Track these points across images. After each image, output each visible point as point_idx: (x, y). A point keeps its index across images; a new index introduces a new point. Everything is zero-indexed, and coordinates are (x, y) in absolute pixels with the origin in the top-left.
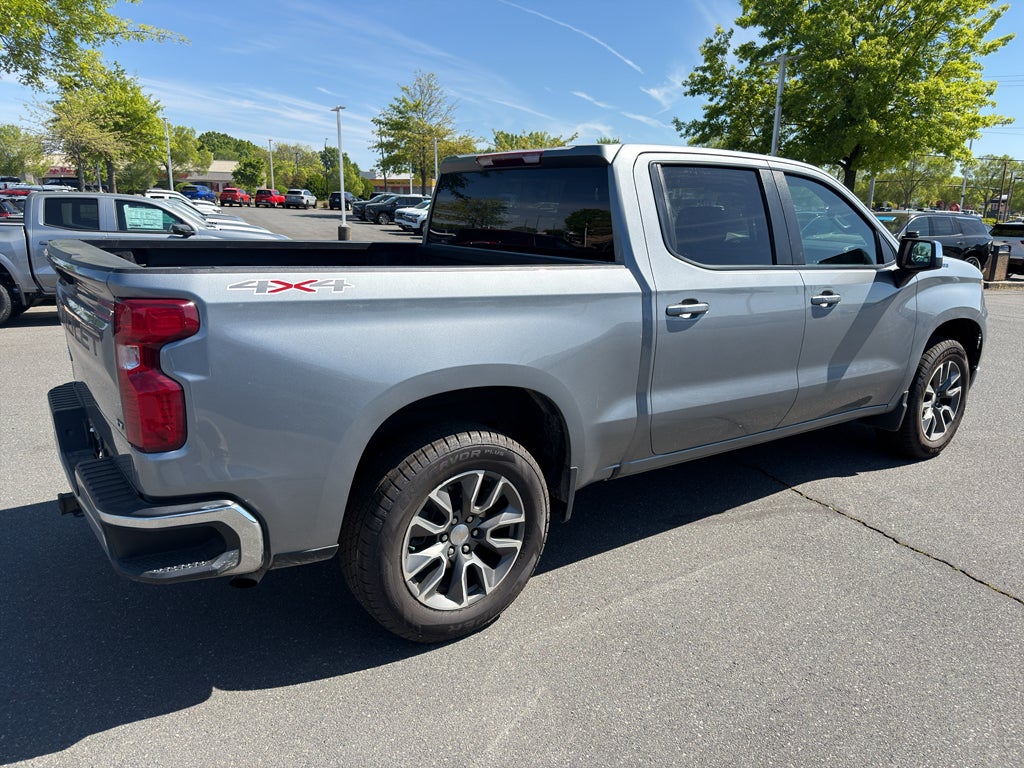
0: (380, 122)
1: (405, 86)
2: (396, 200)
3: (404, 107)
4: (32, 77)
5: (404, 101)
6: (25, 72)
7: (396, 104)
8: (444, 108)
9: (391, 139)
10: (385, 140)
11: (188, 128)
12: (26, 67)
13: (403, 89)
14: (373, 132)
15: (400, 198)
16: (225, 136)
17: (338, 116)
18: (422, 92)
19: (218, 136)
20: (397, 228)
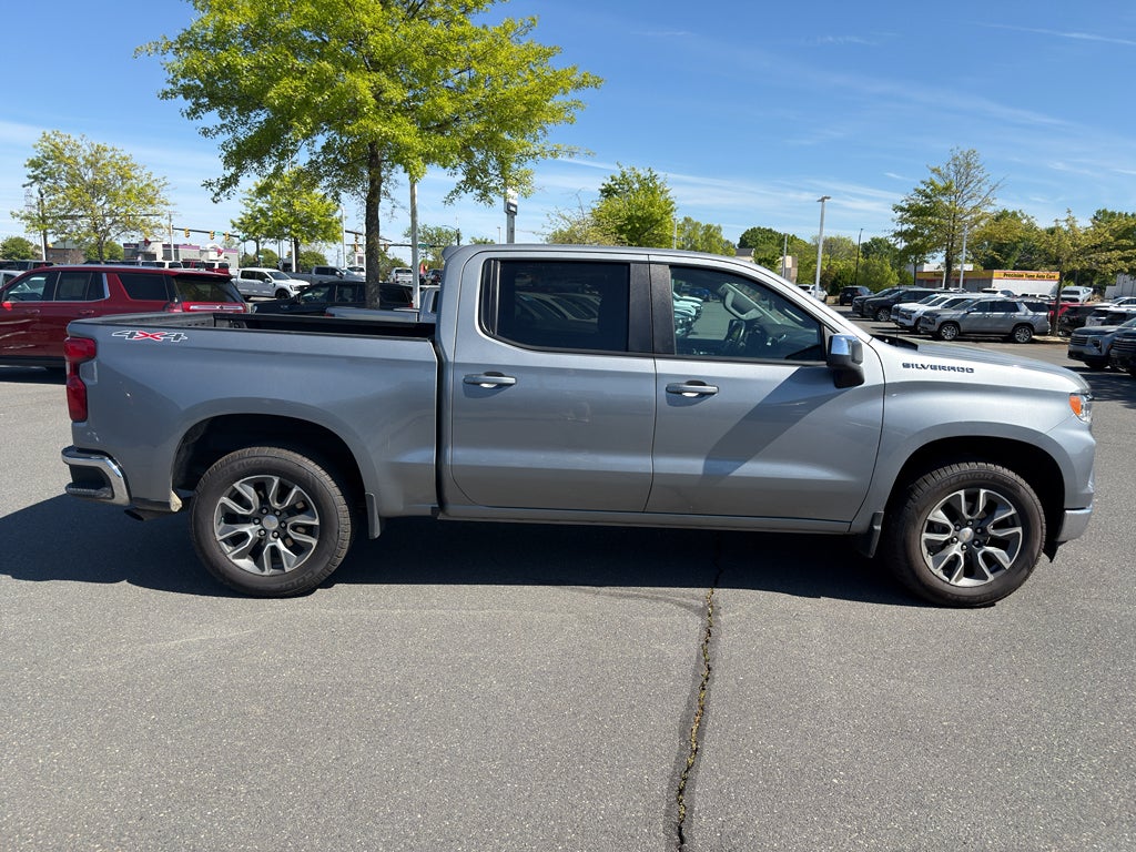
0: (902, 209)
1: (934, 167)
2: (903, 294)
3: (932, 190)
4: (483, 195)
5: (932, 184)
6: (478, 192)
7: (922, 187)
8: (986, 189)
9: (912, 227)
10: (905, 227)
11: (716, 225)
12: (478, 188)
13: (933, 171)
14: (893, 220)
15: (908, 292)
16: (770, 230)
17: (823, 206)
18: (958, 172)
19: (764, 231)
20: (893, 325)
